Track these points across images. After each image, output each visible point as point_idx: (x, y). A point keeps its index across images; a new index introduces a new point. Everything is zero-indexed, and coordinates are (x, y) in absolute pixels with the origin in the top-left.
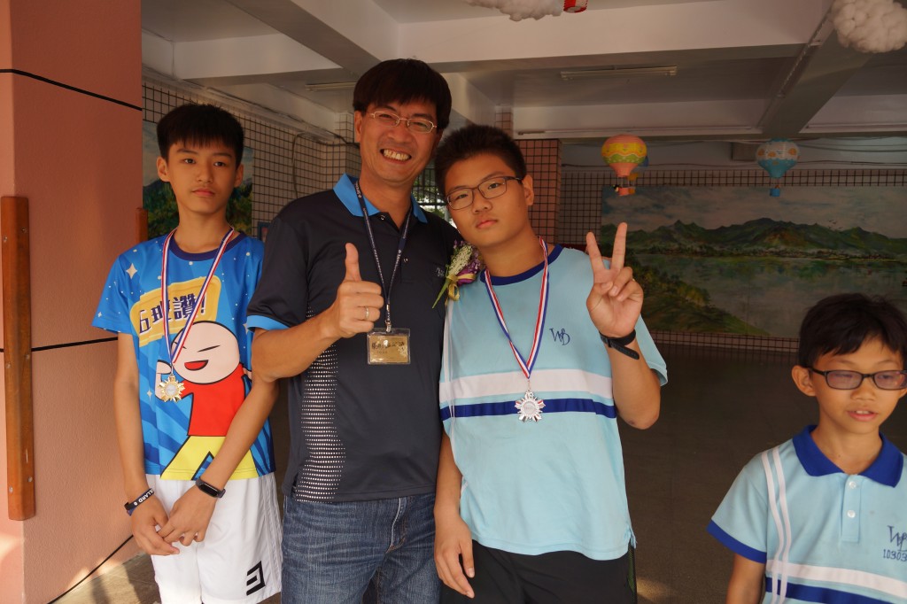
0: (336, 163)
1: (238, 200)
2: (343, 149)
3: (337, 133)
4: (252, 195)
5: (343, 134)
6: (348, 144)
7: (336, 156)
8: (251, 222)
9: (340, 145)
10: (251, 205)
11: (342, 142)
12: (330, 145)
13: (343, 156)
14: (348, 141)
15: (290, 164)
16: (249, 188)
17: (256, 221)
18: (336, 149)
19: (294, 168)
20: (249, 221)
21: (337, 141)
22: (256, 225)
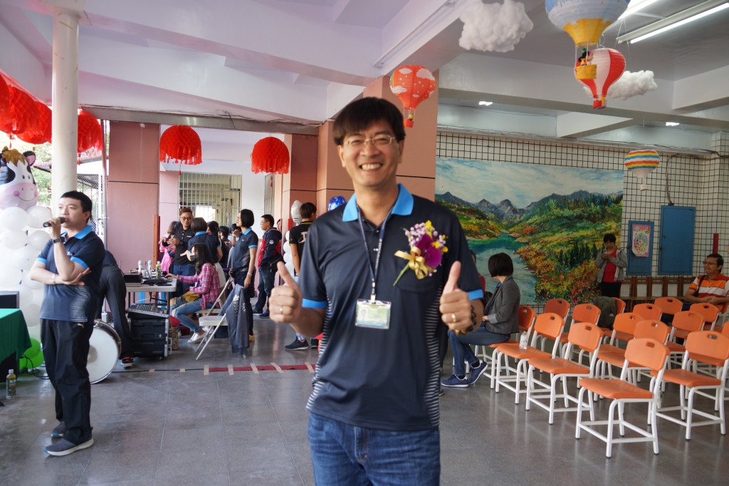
0: (712, 173)
1: (609, 206)
2: (718, 161)
3: (713, 149)
4: (623, 203)
5: (718, 150)
6: (722, 157)
7: (712, 167)
8: (621, 221)
9: (715, 159)
10: (622, 209)
11: (717, 156)
12: (708, 160)
13: (717, 167)
14: (722, 154)
15: (664, 177)
16: (620, 198)
17: (627, 220)
18: (713, 162)
19: (667, 180)
20: (619, 219)
21: (713, 156)
22: (627, 222)
